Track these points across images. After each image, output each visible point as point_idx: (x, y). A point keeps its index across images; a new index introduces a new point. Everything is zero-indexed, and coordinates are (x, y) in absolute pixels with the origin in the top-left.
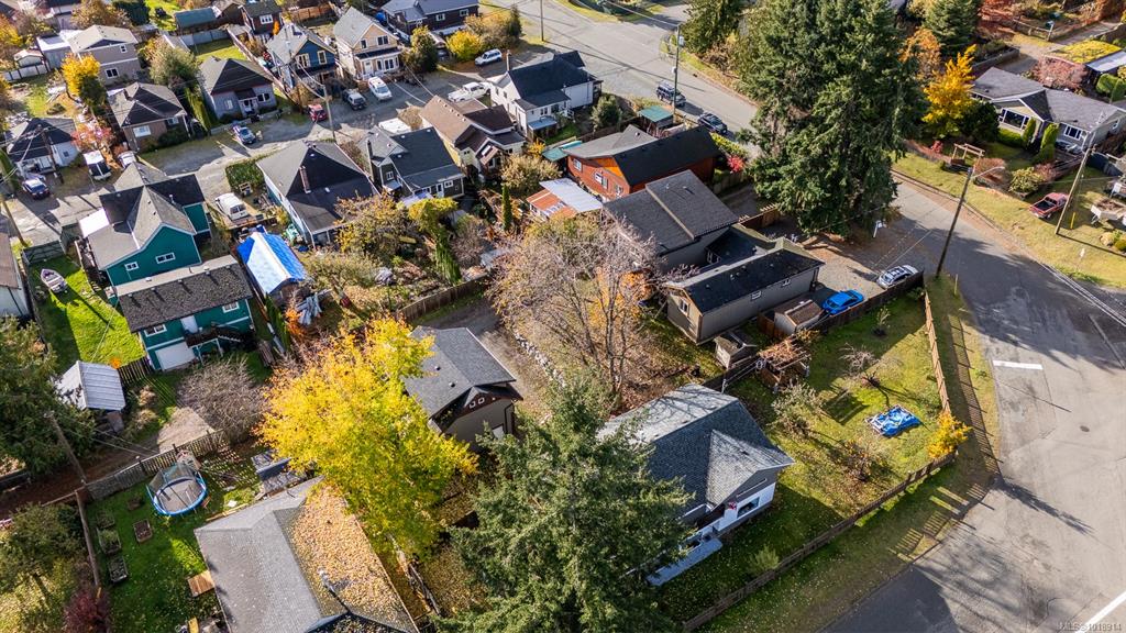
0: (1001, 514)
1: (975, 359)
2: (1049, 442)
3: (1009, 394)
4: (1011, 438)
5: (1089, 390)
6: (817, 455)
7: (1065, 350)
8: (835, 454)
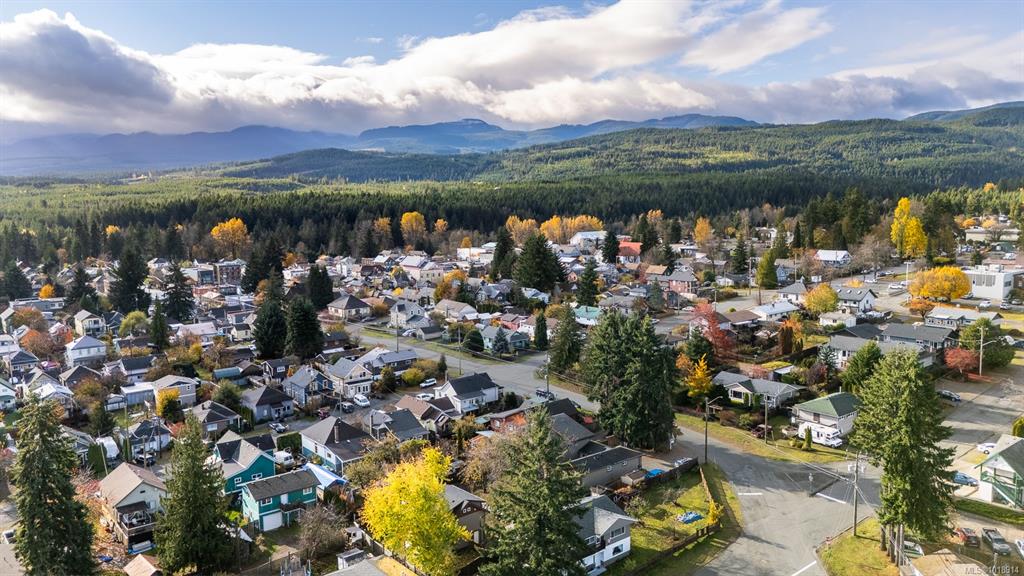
0: (745, 546)
1: (729, 494)
2: (767, 520)
3: (747, 504)
4: (748, 519)
5: (785, 500)
6: (651, 533)
7: (773, 487)
8: (660, 532)
